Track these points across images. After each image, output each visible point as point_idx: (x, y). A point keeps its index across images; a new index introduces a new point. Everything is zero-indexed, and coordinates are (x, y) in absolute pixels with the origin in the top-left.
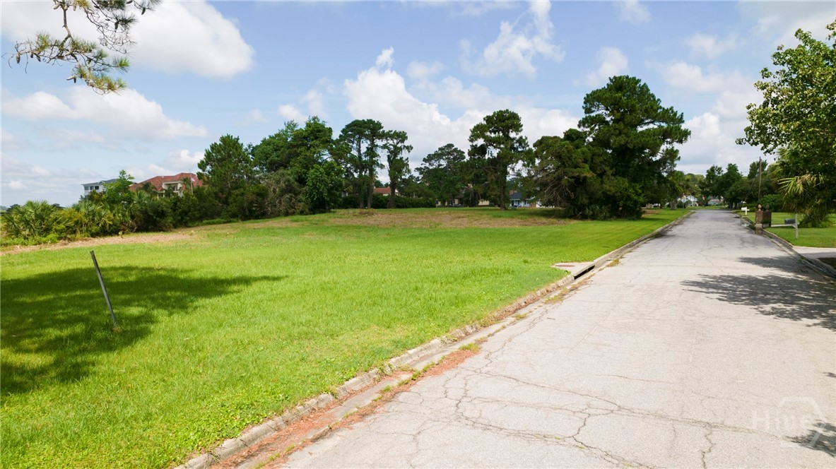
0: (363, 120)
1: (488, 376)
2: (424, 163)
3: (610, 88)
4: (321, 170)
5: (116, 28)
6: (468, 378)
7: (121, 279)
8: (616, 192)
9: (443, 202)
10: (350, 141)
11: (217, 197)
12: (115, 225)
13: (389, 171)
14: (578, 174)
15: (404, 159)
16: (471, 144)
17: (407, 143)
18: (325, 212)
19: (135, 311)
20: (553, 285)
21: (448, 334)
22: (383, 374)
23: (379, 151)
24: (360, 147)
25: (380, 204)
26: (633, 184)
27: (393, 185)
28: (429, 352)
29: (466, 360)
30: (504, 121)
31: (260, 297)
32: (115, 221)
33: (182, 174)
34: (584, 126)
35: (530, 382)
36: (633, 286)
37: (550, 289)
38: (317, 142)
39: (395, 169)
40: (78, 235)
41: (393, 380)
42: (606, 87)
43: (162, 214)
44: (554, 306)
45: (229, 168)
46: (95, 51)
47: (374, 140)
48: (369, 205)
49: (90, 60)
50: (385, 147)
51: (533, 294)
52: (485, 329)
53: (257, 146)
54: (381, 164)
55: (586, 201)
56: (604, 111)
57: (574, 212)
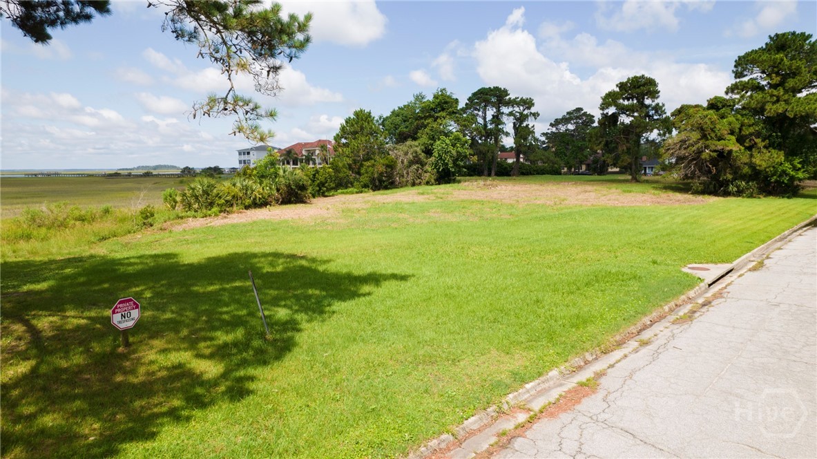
0: (490, 88)
1: (605, 426)
2: (550, 127)
3: (768, 49)
4: (448, 142)
5: (268, 76)
6: (584, 426)
7: (270, 270)
8: (769, 167)
9: (570, 168)
10: (476, 109)
11: (350, 167)
12: (264, 198)
13: (514, 139)
14: (721, 147)
15: (530, 127)
16: (601, 112)
17: (533, 110)
18: (449, 183)
19: (282, 313)
20: (683, 297)
21: (567, 364)
22: (501, 412)
23: (505, 119)
24: (485, 115)
25: (504, 172)
26: (790, 158)
27: (517, 151)
28: (546, 385)
29: (583, 400)
30: (639, 87)
31: (389, 303)
32: (264, 195)
33: (320, 141)
34: (732, 92)
35: (647, 441)
36: (777, 305)
37: (679, 302)
38: (443, 114)
39: (521, 137)
40: (235, 208)
41: (509, 420)
42: (764, 47)
43: (303, 188)
44: (681, 329)
45: (361, 141)
46: (251, 106)
47: (499, 107)
48: (493, 173)
49: (247, 112)
50: (511, 114)
51: (661, 310)
52: (605, 356)
53: (387, 117)
54: (507, 132)
55: (729, 177)
56: (760, 74)
57: (715, 187)
